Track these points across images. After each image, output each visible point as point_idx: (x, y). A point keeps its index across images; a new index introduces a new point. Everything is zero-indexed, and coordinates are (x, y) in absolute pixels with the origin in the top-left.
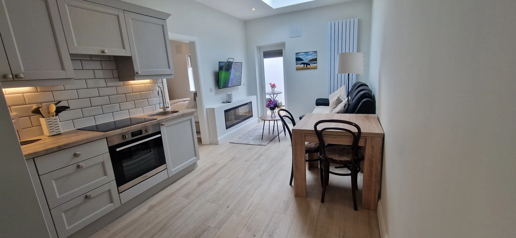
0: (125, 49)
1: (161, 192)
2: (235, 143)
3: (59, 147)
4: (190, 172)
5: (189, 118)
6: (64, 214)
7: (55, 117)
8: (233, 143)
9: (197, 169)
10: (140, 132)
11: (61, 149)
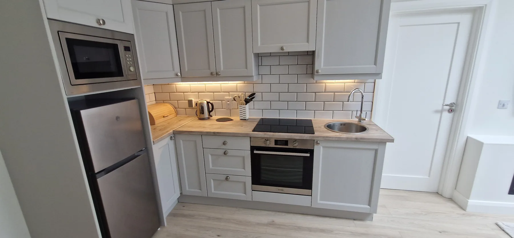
0: (309, 43)
1: (300, 216)
2: (508, 234)
3: (214, 133)
4: (354, 220)
5: (375, 147)
6: (213, 181)
7: (245, 106)
8: (503, 230)
9: (368, 222)
10: (286, 142)
11: (215, 135)
